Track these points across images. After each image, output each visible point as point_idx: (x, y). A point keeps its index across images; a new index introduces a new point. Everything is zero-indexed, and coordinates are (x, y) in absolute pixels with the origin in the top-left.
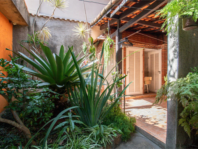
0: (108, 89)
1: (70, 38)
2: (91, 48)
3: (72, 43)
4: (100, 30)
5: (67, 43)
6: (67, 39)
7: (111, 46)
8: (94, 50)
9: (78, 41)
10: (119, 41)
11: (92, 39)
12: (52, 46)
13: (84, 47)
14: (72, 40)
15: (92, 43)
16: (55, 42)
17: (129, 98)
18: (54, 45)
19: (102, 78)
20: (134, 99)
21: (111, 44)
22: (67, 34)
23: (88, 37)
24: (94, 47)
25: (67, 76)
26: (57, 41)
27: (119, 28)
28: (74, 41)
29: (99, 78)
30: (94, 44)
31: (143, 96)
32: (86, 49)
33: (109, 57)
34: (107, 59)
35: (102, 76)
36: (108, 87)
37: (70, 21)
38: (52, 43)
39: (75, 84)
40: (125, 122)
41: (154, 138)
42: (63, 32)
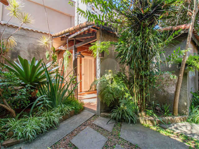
0: (66, 85)
1: (33, 45)
2: (53, 56)
3: (35, 49)
4: (61, 40)
5: (30, 50)
6: (30, 46)
7: (69, 57)
8: (56, 57)
9: (41, 49)
10: (75, 54)
11: (54, 49)
12: (16, 51)
13: (47, 54)
14: (36, 47)
15: (54, 51)
16: (18, 48)
17: (84, 94)
18: (17, 51)
19: (63, 78)
20: (88, 94)
21: (69, 55)
22: (30, 42)
23: (51, 47)
24: (56, 54)
25: (37, 78)
26: (21, 47)
27: (75, 44)
28: (36, 48)
29: (61, 79)
30: (56, 51)
31: (94, 91)
32: (49, 56)
33: (68, 64)
34: (66, 65)
35: (63, 77)
36: (67, 84)
37: (34, 31)
38: (15, 49)
39: (43, 83)
40: (77, 104)
41: (92, 110)
42: (27, 40)
